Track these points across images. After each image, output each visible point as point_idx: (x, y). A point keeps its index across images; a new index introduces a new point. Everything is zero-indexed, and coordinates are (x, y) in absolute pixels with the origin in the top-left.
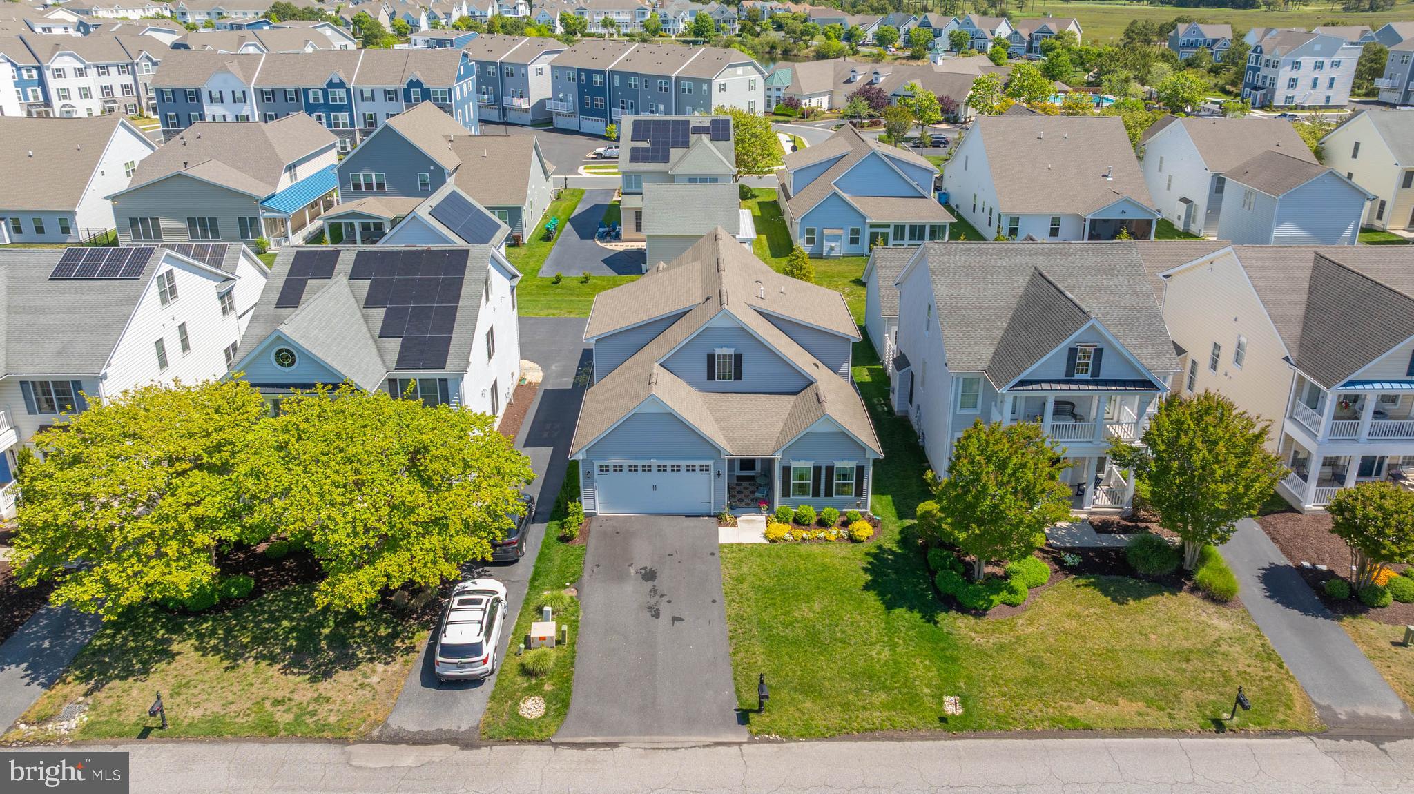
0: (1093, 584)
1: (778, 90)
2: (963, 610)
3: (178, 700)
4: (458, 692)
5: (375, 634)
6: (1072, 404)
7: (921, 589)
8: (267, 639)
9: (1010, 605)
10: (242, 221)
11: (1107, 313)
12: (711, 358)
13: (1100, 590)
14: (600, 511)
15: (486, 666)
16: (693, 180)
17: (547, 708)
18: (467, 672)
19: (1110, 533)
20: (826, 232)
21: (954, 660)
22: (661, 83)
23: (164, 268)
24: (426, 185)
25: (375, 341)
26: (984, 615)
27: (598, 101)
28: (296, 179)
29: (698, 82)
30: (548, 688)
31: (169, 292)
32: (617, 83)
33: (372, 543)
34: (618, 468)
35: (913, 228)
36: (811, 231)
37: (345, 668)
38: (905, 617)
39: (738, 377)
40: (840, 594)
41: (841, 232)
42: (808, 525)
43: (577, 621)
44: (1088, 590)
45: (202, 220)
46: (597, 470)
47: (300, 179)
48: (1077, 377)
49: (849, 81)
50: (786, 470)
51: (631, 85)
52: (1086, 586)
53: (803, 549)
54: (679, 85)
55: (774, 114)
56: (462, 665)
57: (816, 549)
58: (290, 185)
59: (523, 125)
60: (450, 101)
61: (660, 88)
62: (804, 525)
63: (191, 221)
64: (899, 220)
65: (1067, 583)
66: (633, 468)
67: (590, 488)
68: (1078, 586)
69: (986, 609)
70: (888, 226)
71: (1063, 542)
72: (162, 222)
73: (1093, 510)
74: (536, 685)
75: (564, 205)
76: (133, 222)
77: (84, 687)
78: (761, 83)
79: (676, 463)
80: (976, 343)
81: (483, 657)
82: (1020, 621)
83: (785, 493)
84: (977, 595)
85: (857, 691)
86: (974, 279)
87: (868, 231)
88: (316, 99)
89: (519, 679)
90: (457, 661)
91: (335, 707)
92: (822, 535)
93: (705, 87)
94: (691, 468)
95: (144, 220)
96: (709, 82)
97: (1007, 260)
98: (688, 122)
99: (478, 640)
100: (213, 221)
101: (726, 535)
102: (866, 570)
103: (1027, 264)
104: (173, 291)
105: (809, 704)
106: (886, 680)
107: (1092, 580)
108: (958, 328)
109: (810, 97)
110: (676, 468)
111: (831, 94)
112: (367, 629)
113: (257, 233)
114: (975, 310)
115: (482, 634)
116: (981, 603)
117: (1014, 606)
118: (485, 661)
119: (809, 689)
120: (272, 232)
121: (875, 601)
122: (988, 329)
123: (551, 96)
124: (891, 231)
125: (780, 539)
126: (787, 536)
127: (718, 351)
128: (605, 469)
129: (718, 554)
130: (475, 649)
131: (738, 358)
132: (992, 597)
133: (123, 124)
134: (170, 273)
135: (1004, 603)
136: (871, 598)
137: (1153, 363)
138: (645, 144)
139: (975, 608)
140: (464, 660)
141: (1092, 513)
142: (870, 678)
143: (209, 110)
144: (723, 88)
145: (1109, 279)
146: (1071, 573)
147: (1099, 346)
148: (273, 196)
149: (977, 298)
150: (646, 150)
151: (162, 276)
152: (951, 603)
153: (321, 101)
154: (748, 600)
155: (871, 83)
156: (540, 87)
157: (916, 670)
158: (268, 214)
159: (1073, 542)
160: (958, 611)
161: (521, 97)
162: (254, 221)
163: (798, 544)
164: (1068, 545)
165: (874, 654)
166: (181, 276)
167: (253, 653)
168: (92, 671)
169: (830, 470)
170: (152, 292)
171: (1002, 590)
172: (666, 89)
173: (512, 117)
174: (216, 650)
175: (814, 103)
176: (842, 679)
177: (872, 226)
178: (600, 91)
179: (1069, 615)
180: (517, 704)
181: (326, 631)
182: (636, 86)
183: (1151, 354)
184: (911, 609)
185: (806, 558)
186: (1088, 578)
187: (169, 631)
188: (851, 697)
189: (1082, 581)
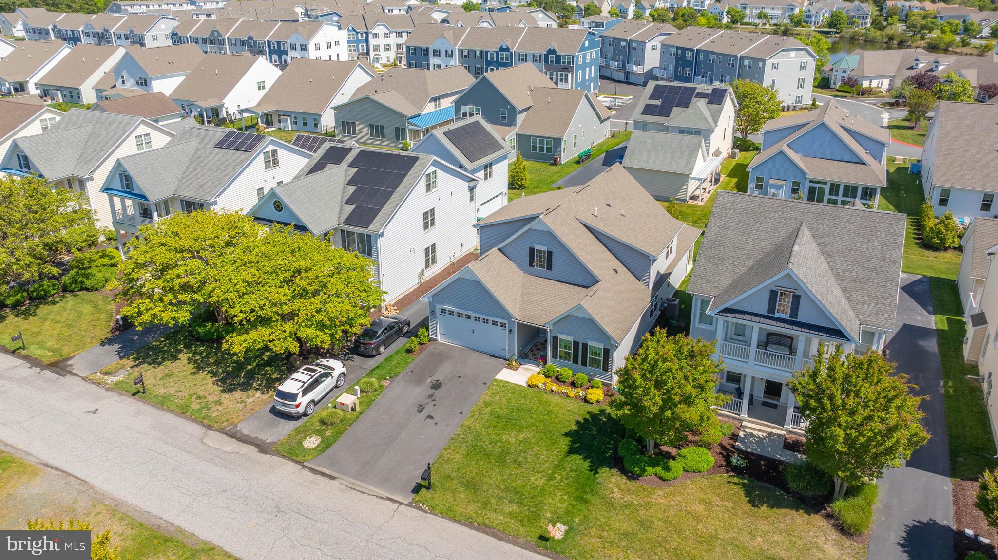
0: (744, 485)
1: (844, 71)
2: (624, 471)
3: (161, 382)
4: (282, 420)
5: (270, 376)
6: (792, 339)
7: (606, 447)
8: (221, 363)
9: (660, 478)
10: (397, 129)
11: (848, 270)
12: (532, 250)
13: (746, 491)
14: (440, 339)
15: (298, 409)
16: (682, 131)
17: (318, 445)
18: (287, 409)
19: (795, 451)
20: (771, 181)
21: (586, 502)
22: (730, 60)
23: (271, 148)
24: (505, 118)
25: (341, 203)
26: (636, 479)
27: (688, 70)
28: (439, 107)
29: (756, 61)
30: (328, 434)
31: (272, 161)
32: (701, 58)
33: (253, 319)
34: (451, 313)
35: (847, 187)
36: (759, 179)
37: (241, 390)
38: (579, 462)
39: (550, 268)
40: (544, 433)
41: (784, 182)
42: (564, 382)
43: (373, 401)
44: (735, 487)
45: (377, 126)
46: (438, 312)
47: (442, 107)
48: (777, 315)
49: (912, 68)
50: (555, 339)
51: (710, 60)
52: (736, 484)
53: (546, 397)
54: (743, 62)
55: (838, 90)
56: (285, 405)
57: (555, 399)
58: (434, 110)
59: (637, 85)
60: (573, 64)
61: (729, 64)
62: (561, 381)
63: (371, 126)
64: (835, 179)
65: (723, 477)
66: (460, 315)
67: (434, 322)
68: (729, 482)
69: (639, 476)
70: (825, 183)
71: (747, 447)
72: (358, 125)
73: (792, 429)
74: (323, 430)
75: (614, 141)
76: (343, 123)
77: (133, 363)
78: (812, 64)
79: (486, 317)
80: (719, 274)
81: (297, 403)
82: (660, 492)
83: (555, 356)
84: (637, 463)
85: (501, 498)
86: (744, 224)
87: (807, 185)
88: (492, 58)
89: (318, 423)
90: (282, 401)
91: (220, 408)
92: (565, 391)
93: (761, 64)
94: (495, 323)
95: (349, 123)
96: (764, 61)
97: (780, 213)
98: (695, 88)
99: (296, 392)
100: (382, 127)
101: (506, 375)
102: (578, 422)
103: (796, 219)
104: (275, 162)
105: (463, 496)
106: (526, 498)
107: (746, 481)
108: (711, 260)
109: (871, 79)
110: (486, 321)
111: (892, 78)
112: (269, 372)
113: (404, 138)
114: (732, 249)
115: (301, 390)
116: (636, 469)
117: (664, 480)
118: (298, 406)
119: (472, 486)
120: (414, 138)
121: (566, 445)
122: (735, 265)
123: (658, 66)
124: (827, 188)
125: (535, 386)
126: (541, 385)
127: (538, 247)
128: (443, 311)
129: (488, 384)
130: (293, 397)
131: (550, 254)
132: (647, 468)
133: (359, 66)
134: (274, 152)
135: (656, 475)
136: (564, 444)
137: (869, 319)
138: (658, 102)
139: (631, 472)
140: (285, 402)
141: (791, 432)
142: (517, 493)
143: (433, 61)
144: (775, 67)
145: (865, 243)
146: (733, 471)
147: (797, 293)
148: (419, 115)
149: (739, 240)
150: (656, 106)
151: (269, 152)
152: (618, 463)
153: (495, 60)
154: (482, 419)
155: (931, 70)
156: (652, 59)
157: (553, 499)
158: (411, 127)
159: (756, 450)
160: (620, 470)
161: (639, 65)
162: (403, 130)
163: (546, 393)
164: (749, 450)
165: (533, 479)
166: (281, 153)
167: (209, 369)
168: (141, 356)
169: (585, 346)
170: (261, 159)
171: (658, 465)
172: (733, 64)
173: (632, 79)
174: (196, 362)
175: (874, 83)
176: (498, 487)
177: (811, 182)
178: (689, 64)
179: (702, 501)
180: (305, 438)
181: (249, 367)
182: (714, 61)
183: (870, 311)
184: (585, 459)
185: (545, 403)
186: (742, 478)
187: (185, 347)
188: (493, 501)
189: (736, 480)
